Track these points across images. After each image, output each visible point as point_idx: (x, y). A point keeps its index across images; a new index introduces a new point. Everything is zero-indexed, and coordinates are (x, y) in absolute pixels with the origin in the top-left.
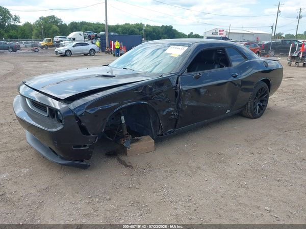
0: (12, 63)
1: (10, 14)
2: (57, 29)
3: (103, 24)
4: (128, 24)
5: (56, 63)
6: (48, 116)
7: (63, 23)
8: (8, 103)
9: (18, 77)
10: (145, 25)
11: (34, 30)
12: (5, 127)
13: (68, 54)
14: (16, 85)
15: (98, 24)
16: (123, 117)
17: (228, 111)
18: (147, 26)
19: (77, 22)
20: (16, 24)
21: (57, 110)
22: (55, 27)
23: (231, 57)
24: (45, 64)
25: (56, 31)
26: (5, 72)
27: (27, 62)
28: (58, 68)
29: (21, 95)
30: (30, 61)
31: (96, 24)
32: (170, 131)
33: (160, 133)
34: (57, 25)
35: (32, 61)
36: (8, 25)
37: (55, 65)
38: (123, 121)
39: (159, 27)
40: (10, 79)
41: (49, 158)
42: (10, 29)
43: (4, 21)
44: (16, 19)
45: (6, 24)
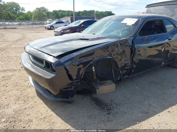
0: (20, 33)
1: (19, 7)
2: (46, 14)
3: (71, 11)
4: (86, 11)
5: (45, 34)
6: (45, 67)
7: (49, 11)
8: (18, 57)
9: (24, 41)
10: (96, 11)
11: (33, 15)
12: (16, 72)
13: (52, 28)
14: (23, 46)
15: (69, 11)
16: (93, 68)
17: (163, 63)
18: (97, 11)
19: (57, 10)
20: (23, 12)
21: (51, 63)
22: (44, 13)
23: (167, 26)
24: (39, 34)
25: (45, 16)
26: (17, 39)
27: (29, 33)
28: (46, 36)
29: (26, 52)
30: (31, 33)
31: (67, 11)
32: (126, 78)
33: (119, 79)
34: (45, 12)
35: (32, 33)
36: (19, 12)
37: (45, 35)
38: (94, 70)
39: (104, 12)
40: (20, 43)
41: (46, 96)
42: (19, 15)
43: (16, 10)
44: (23, 9)
45: (18, 12)
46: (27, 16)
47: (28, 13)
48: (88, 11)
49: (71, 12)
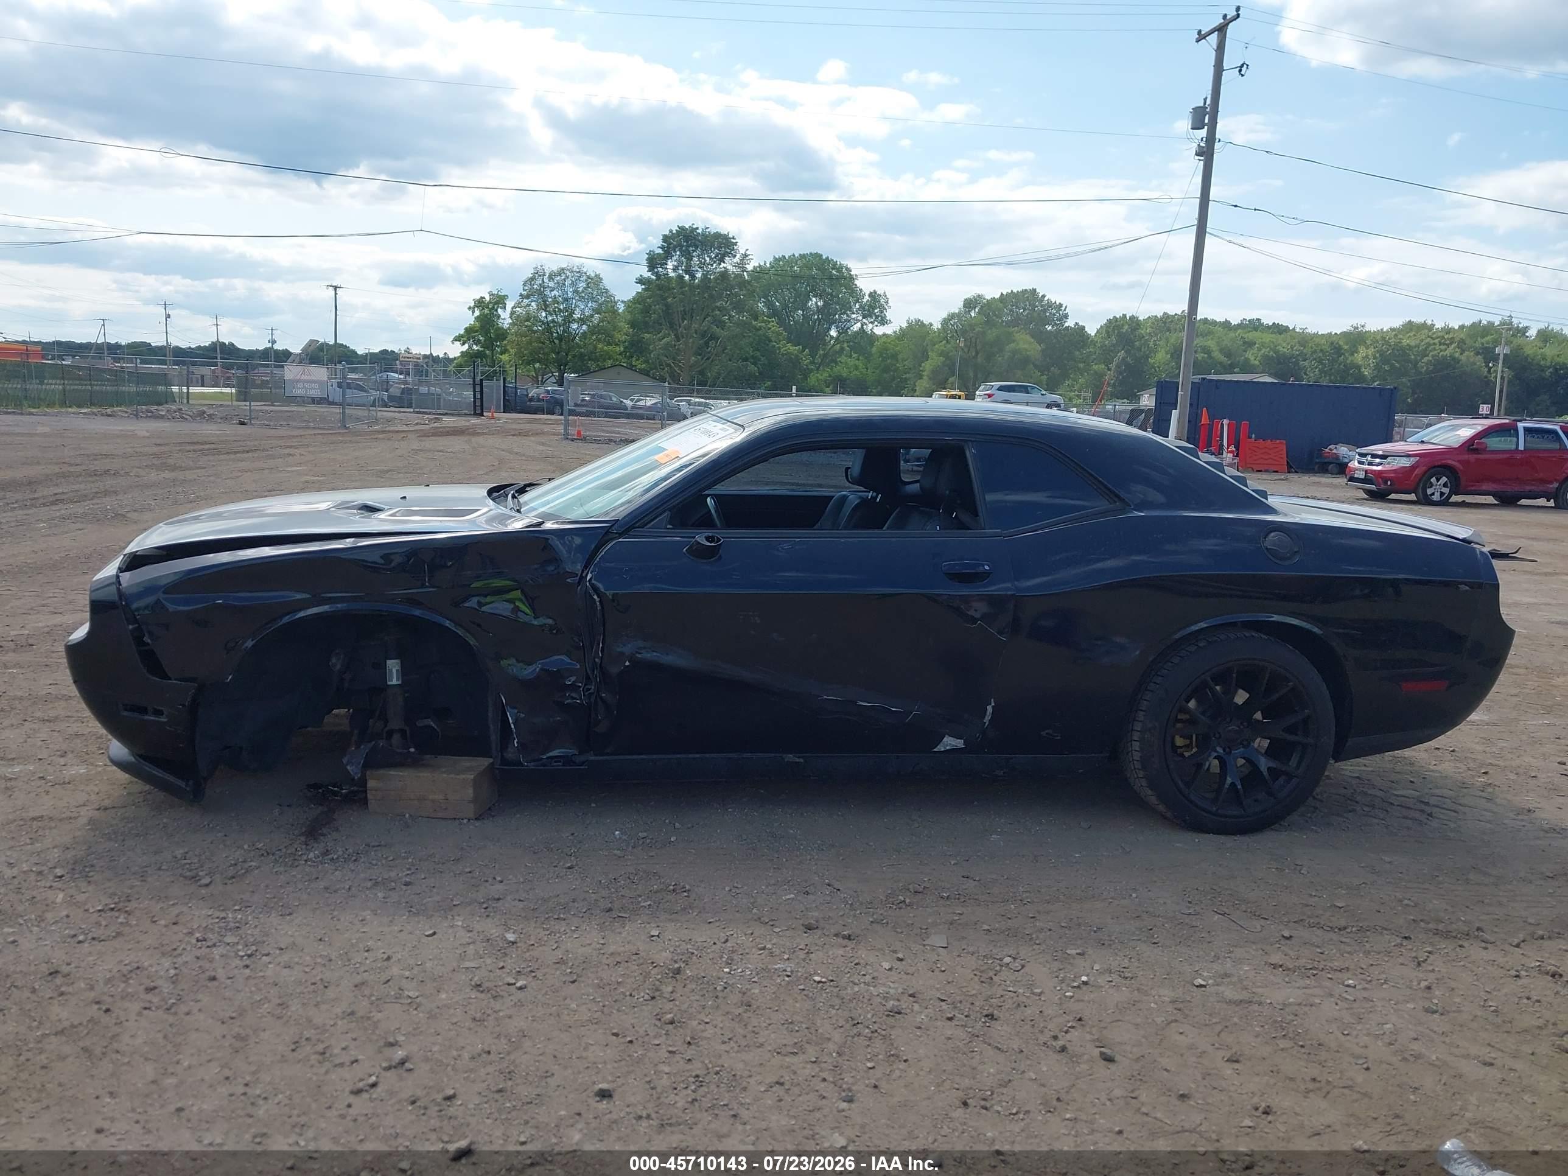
1: (852, 289)
7: (1070, 324)
11: (933, 355)
16: (390, 664)
17: (953, 742)
20: (868, 328)
22: (1026, 342)
32: (565, 758)
34: (1039, 334)
36: (840, 333)
38: (393, 681)
42: (842, 352)
43: (827, 316)
44: (872, 307)
45: (833, 333)
46: (894, 356)
47: (902, 334)
48: (1448, 330)
49: (1268, 338)
